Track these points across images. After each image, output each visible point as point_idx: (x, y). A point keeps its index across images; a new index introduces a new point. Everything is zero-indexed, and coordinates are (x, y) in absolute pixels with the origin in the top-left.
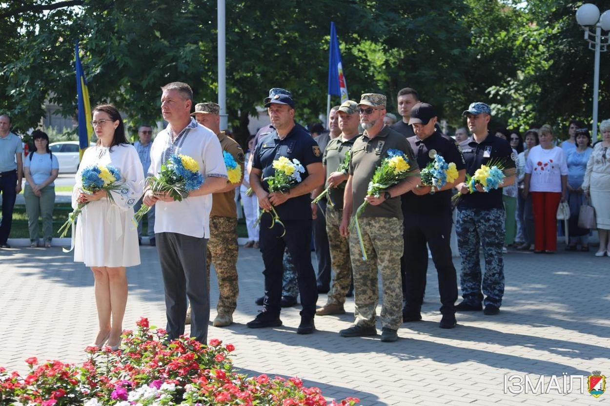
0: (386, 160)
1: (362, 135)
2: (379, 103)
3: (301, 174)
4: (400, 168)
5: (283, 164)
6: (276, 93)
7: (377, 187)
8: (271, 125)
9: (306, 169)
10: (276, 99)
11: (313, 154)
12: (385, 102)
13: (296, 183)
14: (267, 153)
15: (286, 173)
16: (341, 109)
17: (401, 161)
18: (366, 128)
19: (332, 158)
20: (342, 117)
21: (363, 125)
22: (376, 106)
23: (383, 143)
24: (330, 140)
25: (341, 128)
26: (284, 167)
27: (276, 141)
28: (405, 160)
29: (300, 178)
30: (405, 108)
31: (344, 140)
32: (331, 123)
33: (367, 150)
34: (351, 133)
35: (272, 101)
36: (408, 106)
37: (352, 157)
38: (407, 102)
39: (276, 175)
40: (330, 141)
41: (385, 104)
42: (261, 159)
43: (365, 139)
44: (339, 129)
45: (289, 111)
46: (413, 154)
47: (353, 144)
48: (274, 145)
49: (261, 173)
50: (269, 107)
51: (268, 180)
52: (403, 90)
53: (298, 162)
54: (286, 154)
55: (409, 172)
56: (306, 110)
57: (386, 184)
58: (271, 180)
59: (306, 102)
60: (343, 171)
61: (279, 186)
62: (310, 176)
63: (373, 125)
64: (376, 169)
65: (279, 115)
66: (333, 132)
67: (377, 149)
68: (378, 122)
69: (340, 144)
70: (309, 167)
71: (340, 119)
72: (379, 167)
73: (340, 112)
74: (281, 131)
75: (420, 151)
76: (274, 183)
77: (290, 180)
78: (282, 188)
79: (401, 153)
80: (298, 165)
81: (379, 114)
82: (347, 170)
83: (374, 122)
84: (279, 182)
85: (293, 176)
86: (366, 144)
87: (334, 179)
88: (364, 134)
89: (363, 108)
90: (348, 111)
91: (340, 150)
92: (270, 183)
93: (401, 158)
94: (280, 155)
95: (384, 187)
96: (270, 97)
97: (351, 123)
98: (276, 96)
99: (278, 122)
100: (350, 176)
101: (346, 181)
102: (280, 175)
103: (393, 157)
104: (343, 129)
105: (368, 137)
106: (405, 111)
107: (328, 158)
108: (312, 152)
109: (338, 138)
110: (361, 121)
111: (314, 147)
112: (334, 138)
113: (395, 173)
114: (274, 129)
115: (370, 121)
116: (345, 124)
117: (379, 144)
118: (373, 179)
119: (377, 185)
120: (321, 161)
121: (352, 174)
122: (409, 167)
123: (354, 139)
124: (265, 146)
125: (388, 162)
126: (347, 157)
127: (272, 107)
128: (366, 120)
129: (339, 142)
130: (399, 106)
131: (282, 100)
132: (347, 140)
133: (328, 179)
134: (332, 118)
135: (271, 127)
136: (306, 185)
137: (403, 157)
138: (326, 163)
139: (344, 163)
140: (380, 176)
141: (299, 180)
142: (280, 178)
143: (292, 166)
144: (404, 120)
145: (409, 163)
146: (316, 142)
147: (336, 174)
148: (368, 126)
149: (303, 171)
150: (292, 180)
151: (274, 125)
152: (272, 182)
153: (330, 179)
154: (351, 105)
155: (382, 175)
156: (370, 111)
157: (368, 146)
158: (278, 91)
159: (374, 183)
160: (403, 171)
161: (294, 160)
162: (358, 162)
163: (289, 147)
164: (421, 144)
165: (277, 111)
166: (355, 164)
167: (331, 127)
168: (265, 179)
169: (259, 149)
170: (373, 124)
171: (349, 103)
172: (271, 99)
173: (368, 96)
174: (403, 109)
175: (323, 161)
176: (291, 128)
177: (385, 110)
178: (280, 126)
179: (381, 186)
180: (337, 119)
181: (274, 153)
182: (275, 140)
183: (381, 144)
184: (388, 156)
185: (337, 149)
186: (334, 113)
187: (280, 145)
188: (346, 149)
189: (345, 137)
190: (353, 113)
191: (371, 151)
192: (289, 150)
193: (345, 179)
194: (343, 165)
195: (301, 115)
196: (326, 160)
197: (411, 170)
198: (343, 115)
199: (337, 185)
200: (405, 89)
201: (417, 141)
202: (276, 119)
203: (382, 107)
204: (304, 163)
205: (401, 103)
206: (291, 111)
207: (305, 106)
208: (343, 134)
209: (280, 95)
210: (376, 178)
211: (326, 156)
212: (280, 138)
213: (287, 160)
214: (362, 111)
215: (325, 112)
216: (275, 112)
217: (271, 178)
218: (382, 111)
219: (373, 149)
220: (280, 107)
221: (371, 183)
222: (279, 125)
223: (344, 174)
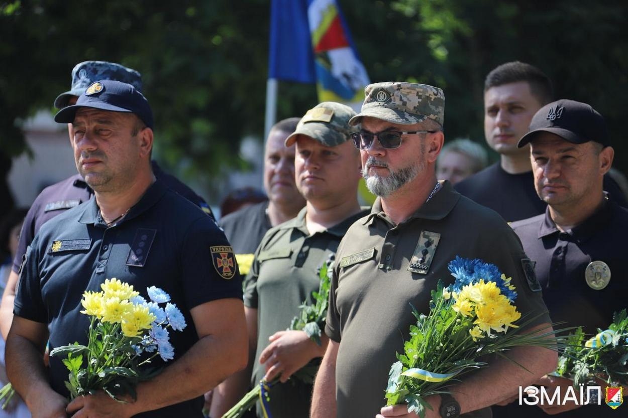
0: (445, 293)
1: (367, 212)
2: (421, 111)
3: (175, 337)
4: (489, 321)
5: (113, 301)
6: (93, 75)
7: (414, 380)
8: (79, 177)
9: (189, 319)
10: (95, 95)
11: (213, 273)
12: (441, 110)
13: (159, 364)
14: (64, 269)
15: (126, 333)
16: (302, 128)
17: (492, 296)
18: (380, 192)
19: (274, 285)
20: (305, 154)
21: (371, 181)
22: (413, 121)
23: (435, 238)
24: (268, 226)
25: (304, 190)
26: (117, 310)
27: (94, 230)
28: (505, 292)
29: (171, 349)
30: (503, 126)
31: (313, 228)
32: (272, 174)
33: (384, 260)
34: (334, 206)
35: (79, 103)
36: (516, 119)
37: (336, 285)
38: (512, 107)
39: (92, 338)
40: (270, 232)
41: (441, 116)
42: (45, 289)
43: (378, 225)
44: (299, 194)
45: (134, 133)
46: (531, 274)
47: (339, 239)
48: (86, 244)
49: (44, 334)
50: (71, 120)
51: (64, 355)
52: (499, 69)
53: (164, 297)
54: (127, 273)
55: (519, 332)
56: (201, 127)
57: (444, 371)
58: (75, 355)
59: (200, 98)
60: (312, 327)
61: (102, 374)
62: (203, 342)
63: (402, 181)
64: (414, 321)
65: (104, 147)
66: (278, 202)
67: (415, 259)
68: (418, 172)
69: (301, 241)
70: (199, 312)
71: (299, 160)
72: (422, 316)
73: (301, 139)
74: (109, 197)
75: (557, 264)
76: (85, 365)
77: (139, 352)
78: (112, 380)
79: (492, 271)
80: (162, 305)
81: (423, 148)
82: (321, 325)
83: (407, 172)
84: (102, 360)
85: (146, 340)
86: (379, 242)
87: (282, 354)
88: (373, 212)
89: (369, 128)
90: (327, 136)
91: (301, 259)
92: (74, 364)
93: (492, 286)
94: (104, 276)
95: (438, 378)
96: (74, 91)
97: (335, 175)
98: (94, 88)
99: (99, 168)
100: (331, 344)
101: (317, 361)
102: (106, 336)
103: (466, 283)
104: (311, 194)
105: (387, 218)
106: (505, 136)
107: (266, 285)
108: (208, 264)
109: (294, 223)
110: (365, 171)
111: (214, 249)
112: (281, 221)
113: (475, 334)
114: (91, 191)
115: (392, 170)
116: (315, 178)
117: (422, 241)
118: (403, 352)
119: (413, 373)
120: (239, 295)
121: (337, 338)
122: (517, 316)
123: (344, 226)
124: (57, 248)
125: (449, 302)
126: (322, 284)
127: (79, 119)
128: (378, 167)
129: (297, 233)
130: (489, 120)
131: (113, 99)
132: (321, 228)
133: (261, 354)
134: (275, 158)
135: (79, 184)
136: (188, 371)
137: (500, 284)
138: (254, 302)
139: (314, 301)
140: (425, 344)
141: (167, 353)
142: (106, 346)
143: (143, 307)
144: (508, 166)
145: (518, 303)
146: (222, 234)
147: (289, 336)
148: (386, 186)
149: (179, 323)
150: (145, 355)
151: (87, 179)
152: (78, 362)
153: (269, 355)
154: (334, 117)
155: (431, 340)
156: (390, 137)
157: (385, 248)
158: (101, 71)
159: (406, 366)
160: (499, 330)
161: (152, 290)
162: (357, 299)
163: (134, 248)
164: (561, 244)
165: (97, 132)
166: (346, 305)
167: (272, 185)
168: (56, 350)
169: (38, 256)
170: (401, 178)
171: (328, 111)
172: (76, 98)
173: (387, 91)
174: (497, 131)
175: (247, 295)
176: (144, 189)
177: (440, 135)
178: (107, 184)
179: (429, 377)
180: (291, 159)
181: (88, 268)
182: (90, 226)
183: (429, 244)
184: (450, 282)
185: (290, 257)
186: (281, 140)
187: (106, 243)
188: (318, 257)
189: (315, 219)
190: (340, 141)
191: (397, 266)
192: (134, 258)
193: (316, 354)
194: (309, 309)
195: (183, 143)
196: (255, 294)
197: (523, 326)
198: (310, 148)
199: (293, 371)
200: (510, 65)
201: (546, 231)
202: (94, 158)
203: (431, 126)
204: (183, 302)
205: (494, 110)
206: (141, 135)
207: (194, 112)
208: (310, 208)
209: (107, 82)
210: (413, 351)
211: (255, 279)
212: (107, 222)
213: (128, 290)
214: (368, 137)
215: (260, 133)
216: (89, 139)
217: (77, 347)
218: (430, 139)
219: (405, 260)
220: (107, 122)
221: (397, 366)
222: (102, 180)
223: (315, 336)
